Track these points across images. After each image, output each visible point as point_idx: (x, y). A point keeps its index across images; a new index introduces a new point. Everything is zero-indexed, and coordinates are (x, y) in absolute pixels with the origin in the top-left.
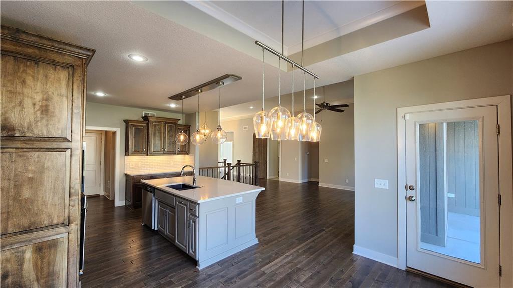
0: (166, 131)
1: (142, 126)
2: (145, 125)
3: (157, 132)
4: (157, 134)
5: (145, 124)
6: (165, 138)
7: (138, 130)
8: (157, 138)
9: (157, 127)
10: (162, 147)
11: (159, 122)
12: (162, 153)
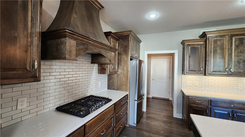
0: (231, 46)
1: (199, 45)
2: (202, 43)
3: (218, 48)
4: (219, 51)
5: (202, 41)
6: (230, 55)
7: (194, 49)
8: (218, 56)
9: (219, 43)
10: (226, 66)
11: (221, 36)
12: (226, 73)
